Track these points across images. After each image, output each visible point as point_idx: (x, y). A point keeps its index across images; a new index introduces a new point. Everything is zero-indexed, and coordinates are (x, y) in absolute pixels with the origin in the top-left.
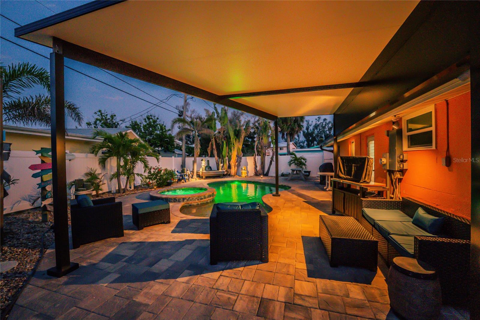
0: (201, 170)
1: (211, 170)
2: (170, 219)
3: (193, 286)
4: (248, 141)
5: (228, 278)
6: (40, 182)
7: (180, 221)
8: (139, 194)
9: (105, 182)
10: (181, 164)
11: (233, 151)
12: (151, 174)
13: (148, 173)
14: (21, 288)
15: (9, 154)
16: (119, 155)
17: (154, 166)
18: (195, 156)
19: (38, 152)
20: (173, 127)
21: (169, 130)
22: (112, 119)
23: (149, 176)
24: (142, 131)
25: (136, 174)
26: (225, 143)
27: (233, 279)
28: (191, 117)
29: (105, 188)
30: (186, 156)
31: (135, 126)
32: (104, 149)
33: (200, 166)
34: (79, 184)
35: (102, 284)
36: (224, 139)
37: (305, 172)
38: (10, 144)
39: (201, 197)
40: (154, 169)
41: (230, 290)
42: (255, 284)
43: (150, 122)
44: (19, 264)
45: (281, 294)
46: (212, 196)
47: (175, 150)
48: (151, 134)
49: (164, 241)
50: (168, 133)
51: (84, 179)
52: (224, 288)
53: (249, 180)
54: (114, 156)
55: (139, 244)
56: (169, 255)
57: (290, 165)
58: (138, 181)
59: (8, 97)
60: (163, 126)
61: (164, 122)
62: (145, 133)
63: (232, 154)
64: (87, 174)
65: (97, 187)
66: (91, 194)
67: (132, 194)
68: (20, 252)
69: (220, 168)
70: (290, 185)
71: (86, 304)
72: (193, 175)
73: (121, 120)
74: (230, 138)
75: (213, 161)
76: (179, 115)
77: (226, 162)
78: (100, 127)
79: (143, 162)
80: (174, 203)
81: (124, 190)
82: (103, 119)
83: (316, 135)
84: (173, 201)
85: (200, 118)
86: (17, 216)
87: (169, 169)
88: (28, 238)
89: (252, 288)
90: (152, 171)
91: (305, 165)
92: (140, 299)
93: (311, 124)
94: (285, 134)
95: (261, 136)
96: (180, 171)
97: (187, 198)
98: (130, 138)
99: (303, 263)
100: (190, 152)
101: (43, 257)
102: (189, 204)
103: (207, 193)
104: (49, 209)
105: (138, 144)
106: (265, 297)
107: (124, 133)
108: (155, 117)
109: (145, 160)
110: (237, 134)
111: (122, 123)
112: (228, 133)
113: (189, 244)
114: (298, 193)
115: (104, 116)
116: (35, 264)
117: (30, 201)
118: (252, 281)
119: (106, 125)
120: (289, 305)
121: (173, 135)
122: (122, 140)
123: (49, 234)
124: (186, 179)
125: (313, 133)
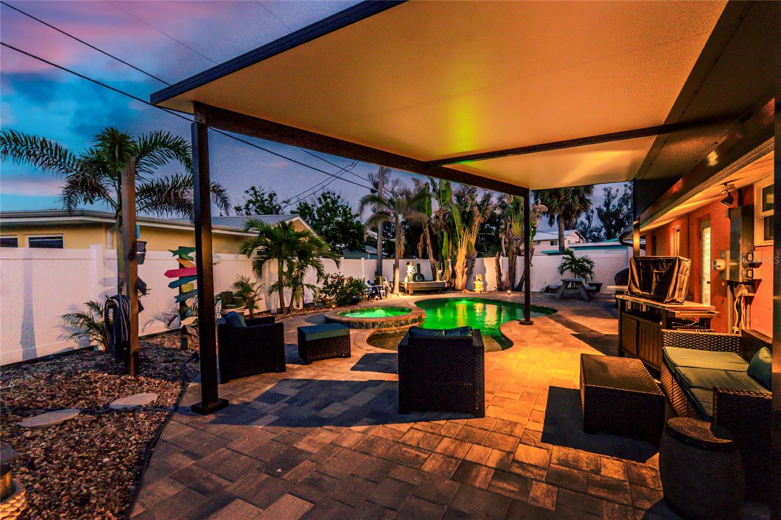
0: (406, 280)
1: (424, 280)
2: (350, 351)
3: (372, 437)
4: (490, 230)
5: (421, 432)
6: (178, 294)
7: (365, 356)
8: (310, 315)
9: (262, 296)
10: (375, 269)
11: (459, 249)
12: (327, 285)
13: (324, 284)
14: (163, 423)
15: (144, 255)
16: (281, 258)
17: (332, 273)
18: (397, 256)
19: (175, 253)
20: (362, 209)
21: (357, 215)
22: (272, 200)
23: (325, 288)
24: (314, 217)
25: (306, 285)
26: (445, 234)
27: (428, 434)
28: (392, 192)
29: (262, 306)
30: (384, 257)
31: (304, 210)
32: (261, 247)
33: (404, 274)
34: (228, 299)
35: (257, 427)
36: (445, 228)
37: (591, 285)
38: (145, 243)
39: (400, 321)
40: (332, 277)
41: (421, 446)
42: (458, 442)
43: (327, 204)
44: (159, 397)
45: (494, 457)
46: (419, 321)
47: (366, 246)
48: (328, 222)
49: (339, 380)
50: (355, 220)
51: (233, 292)
52: (414, 443)
53: (487, 298)
54: (275, 257)
55: (305, 382)
56: (345, 398)
57: (562, 273)
58: (309, 296)
59: (140, 178)
60: (348, 209)
61: (348, 203)
62: (320, 220)
63: (457, 254)
64: (237, 285)
65: (251, 305)
66: (243, 313)
67: (301, 315)
68: (158, 384)
69: (438, 277)
70: (556, 307)
71: (237, 445)
72: (393, 289)
73: (284, 202)
74: (455, 227)
75: (426, 266)
76: (372, 191)
77: (448, 268)
78: (254, 212)
79: (317, 267)
80: (360, 330)
81: (289, 310)
82: (259, 200)
83: (624, 217)
84: (358, 326)
85: (407, 193)
86: (150, 341)
87: (355, 277)
88: (166, 368)
89: (452, 447)
90: (330, 280)
91: (590, 272)
92: (302, 445)
93: (614, 195)
94: (556, 216)
95: (509, 222)
96: (372, 282)
97: (379, 323)
98: (296, 231)
99: (539, 423)
100: (390, 250)
101: (186, 391)
102: (381, 331)
103: (411, 317)
104: (190, 332)
105: (308, 238)
106: (469, 459)
107: (287, 222)
108: (334, 194)
109: (320, 264)
110: (467, 219)
111: (285, 207)
112: (451, 217)
113: (374, 386)
114: (567, 320)
115: (259, 196)
116: (176, 398)
117: (165, 322)
118: (455, 439)
119: (263, 211)
120: (502, 472)
121: (363, 223)
122: (285, 234)
123: (190, 364)
124: (382, 294)
125: (619, 211)
